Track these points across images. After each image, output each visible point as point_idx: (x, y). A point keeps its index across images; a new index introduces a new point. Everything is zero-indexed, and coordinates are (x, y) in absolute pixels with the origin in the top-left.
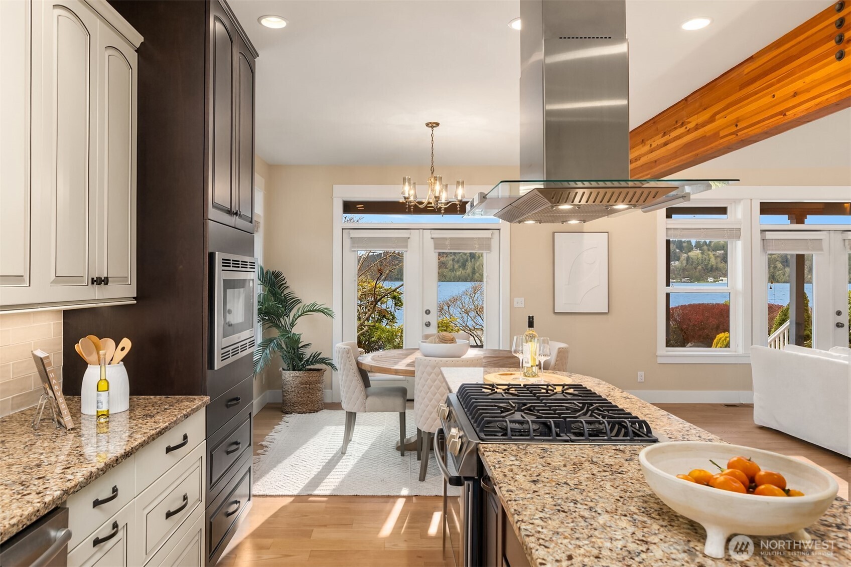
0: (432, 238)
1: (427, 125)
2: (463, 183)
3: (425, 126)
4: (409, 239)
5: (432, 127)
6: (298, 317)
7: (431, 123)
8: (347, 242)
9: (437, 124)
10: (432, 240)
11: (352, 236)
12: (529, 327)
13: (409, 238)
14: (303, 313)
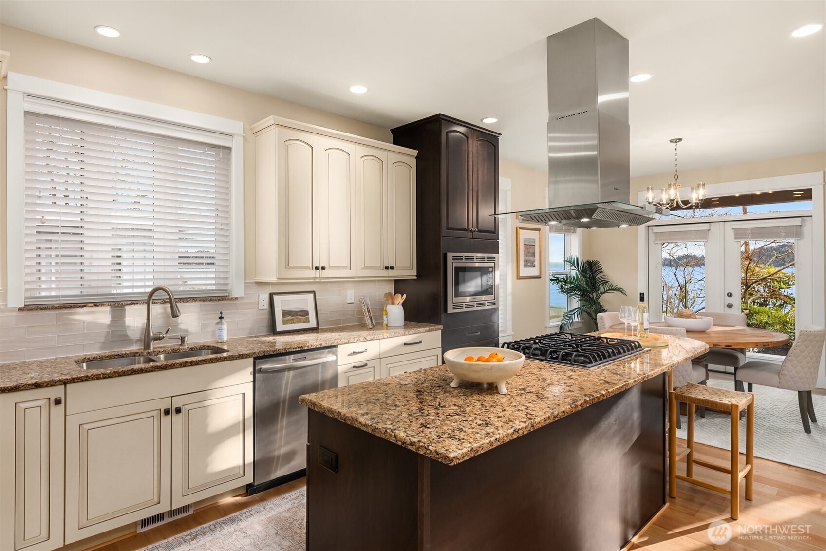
0: (733, 229)
1: (671, 141)
2: (704, 185)
3: (669, 142)
4: (709, 232)
5: (676, 142)
6: (601, 295)
7: (673, 140)
8: (652, 237)
9: (680, 140)
10: (733, 230)
11: (655, 231)
12: (641, 301)
13: (709, 230)
14: (607, 291)
